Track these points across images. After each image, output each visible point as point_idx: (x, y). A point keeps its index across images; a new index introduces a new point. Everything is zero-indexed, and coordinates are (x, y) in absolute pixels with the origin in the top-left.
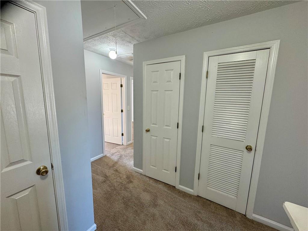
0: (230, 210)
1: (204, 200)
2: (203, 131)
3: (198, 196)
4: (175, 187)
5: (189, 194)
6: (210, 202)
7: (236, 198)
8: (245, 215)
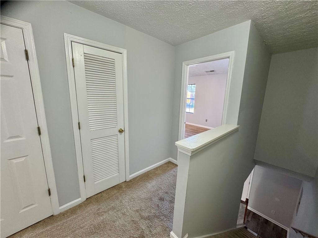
0: (117, 186)
1: (96, 196)
2: (79, 128)
3: (87, 199)
4: (53, 215)
5: (77, 206)
6: (100, 194)
7: (118, 173)
8: (125, 181)
